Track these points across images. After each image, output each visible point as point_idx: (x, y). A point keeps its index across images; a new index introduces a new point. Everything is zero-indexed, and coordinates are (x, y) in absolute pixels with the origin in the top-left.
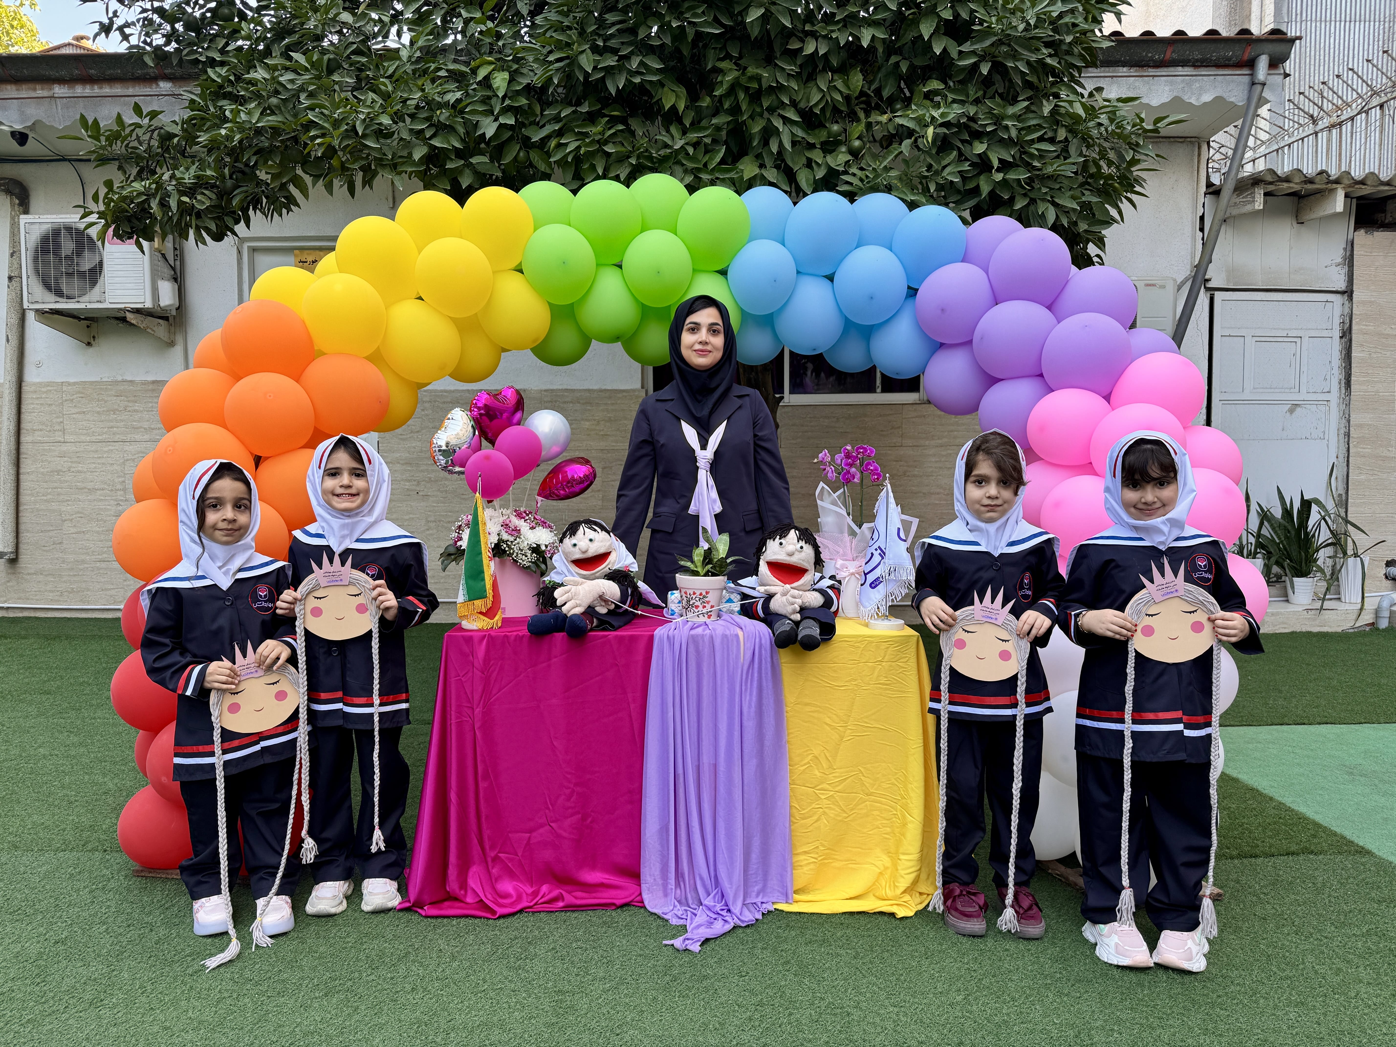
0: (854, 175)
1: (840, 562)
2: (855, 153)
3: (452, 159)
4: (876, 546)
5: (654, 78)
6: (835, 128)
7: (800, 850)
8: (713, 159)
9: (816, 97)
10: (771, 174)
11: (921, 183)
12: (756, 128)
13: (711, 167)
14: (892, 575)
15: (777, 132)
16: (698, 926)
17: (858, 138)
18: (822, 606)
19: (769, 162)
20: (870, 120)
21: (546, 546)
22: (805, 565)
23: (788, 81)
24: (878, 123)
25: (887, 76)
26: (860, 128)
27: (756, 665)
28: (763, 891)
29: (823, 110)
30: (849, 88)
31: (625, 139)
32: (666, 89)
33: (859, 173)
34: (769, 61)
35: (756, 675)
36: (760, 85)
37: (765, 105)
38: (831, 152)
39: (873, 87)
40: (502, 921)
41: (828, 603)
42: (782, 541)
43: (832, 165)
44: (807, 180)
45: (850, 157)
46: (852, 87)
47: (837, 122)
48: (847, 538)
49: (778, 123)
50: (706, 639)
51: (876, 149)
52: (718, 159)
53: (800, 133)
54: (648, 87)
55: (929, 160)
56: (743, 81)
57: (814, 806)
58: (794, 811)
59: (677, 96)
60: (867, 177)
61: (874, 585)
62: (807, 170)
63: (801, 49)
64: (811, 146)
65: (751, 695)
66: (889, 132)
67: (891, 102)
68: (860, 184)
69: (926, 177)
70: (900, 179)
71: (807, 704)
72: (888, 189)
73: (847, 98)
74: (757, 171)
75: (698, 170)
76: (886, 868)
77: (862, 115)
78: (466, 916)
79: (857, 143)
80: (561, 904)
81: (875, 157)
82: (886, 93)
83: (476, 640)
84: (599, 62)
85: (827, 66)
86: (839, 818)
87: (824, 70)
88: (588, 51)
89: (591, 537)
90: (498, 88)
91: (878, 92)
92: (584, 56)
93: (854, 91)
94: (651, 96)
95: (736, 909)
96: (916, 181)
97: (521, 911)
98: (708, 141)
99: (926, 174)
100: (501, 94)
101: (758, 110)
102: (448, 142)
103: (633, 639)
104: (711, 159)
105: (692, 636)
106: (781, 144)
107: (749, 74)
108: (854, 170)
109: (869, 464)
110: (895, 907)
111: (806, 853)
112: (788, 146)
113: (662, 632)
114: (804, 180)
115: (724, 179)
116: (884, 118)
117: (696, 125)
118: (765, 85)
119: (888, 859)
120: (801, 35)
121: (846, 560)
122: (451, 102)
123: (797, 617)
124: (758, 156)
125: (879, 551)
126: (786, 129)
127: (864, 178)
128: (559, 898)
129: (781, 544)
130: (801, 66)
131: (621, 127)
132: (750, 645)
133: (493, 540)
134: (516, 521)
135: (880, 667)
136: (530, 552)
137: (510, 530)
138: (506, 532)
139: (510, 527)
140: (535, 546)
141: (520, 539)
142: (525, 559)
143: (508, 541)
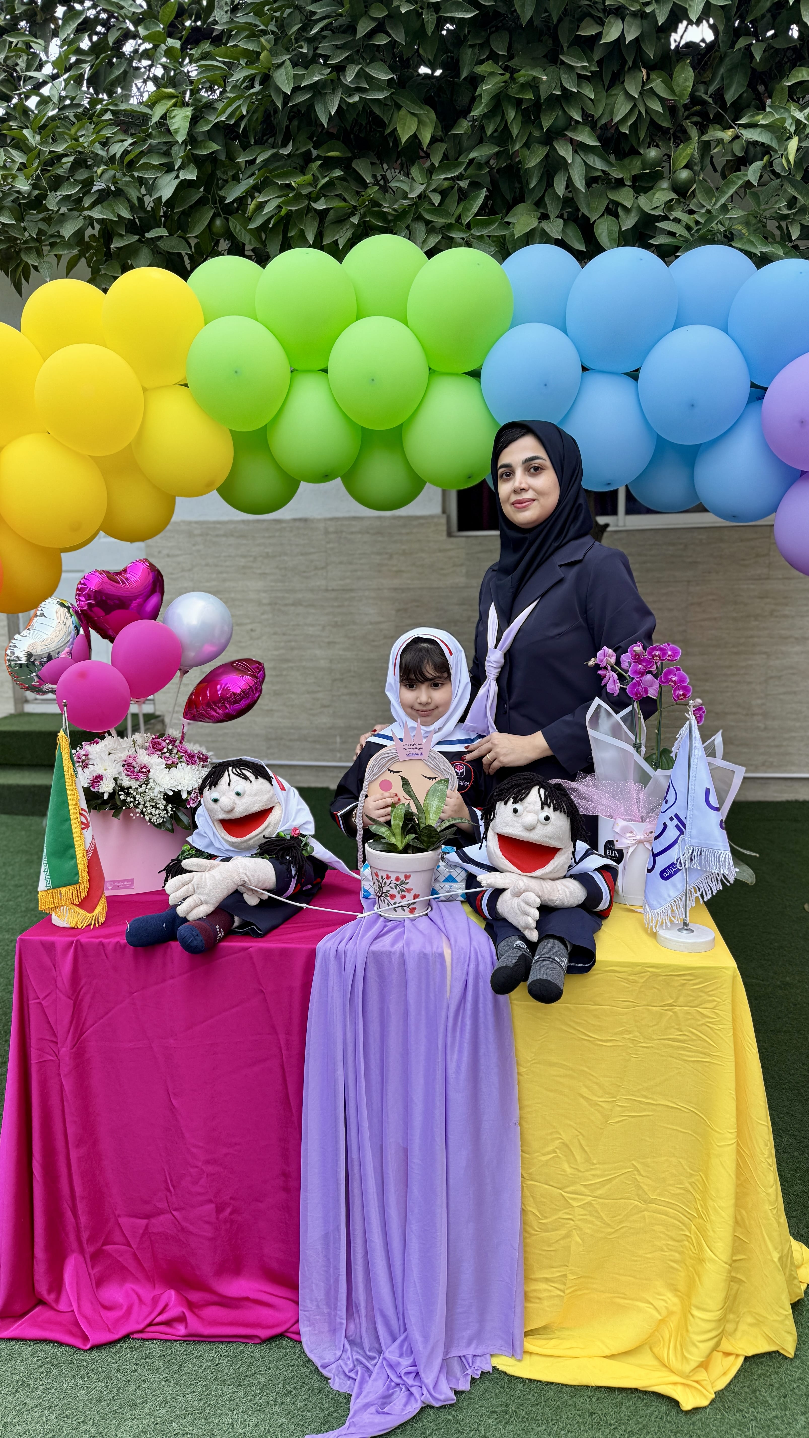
0: (677, 221)
1: (621, 823)
2: (682, 191)
3: (121, 236)
4: (671, 813)
5: (380, 96)
6: (653, 153)
7: (539, 1275)
8: (469, 210)
9: (622, 109)
10: (555, 228)
11: (779, 228)
12: (533, 160)
13: (466, 220)
14: (696, 861)
15: (562, 165)
16: (367, 1406)
17: (686, 167)
18: (582, 906)
19: (553, 210)
20: (705, 138)
21: (189, 793)
22: (554, 844)
23: (578, 85)
24: (720, 142)
25: (732, 70)
26: (689, 151)
27: (469, 1005)
28: (478, 1336)
29: (634, 127)
30: (672, 91)
31: (346, 189)
32: (403, 112)
33: (685, 218)
34: (553, 59)
35: (468, 1022)
36: (538, 96)
37: (546, 124)
38: (646, 190)
39: (712, 89)
40: (95, 1353)
41: (594, 895)
42: (517, 806)
43: (647, 209)
44: (610, 233)
45: (674, 196)
46: (677, 90)
47: (657, 146)
48: (633, 787)
49: (565, 151)
50: (395, 959)
51: (713, 179)
52: (475, 209)
53: (598, 164)
54: (377, 111)
55: (792, 192)
56: (513, 91)
57: (561, 1214)
58: (531, 1218)
59: (420, 122)
60: (697, 223)
61: (667, 874)
62: (608, 219)
63: (599, 35)
64: (620, 183)
65: (460, 1052)
66: (734, 155)
67: (738, 109)
68: (685, 233)
69: (785, 217)
70: (747, 224)
71: (551, 1064)
72: (728, 239)
73: (671, 109)
74: (534, 223)
75: (449, 227)
76: (671, 1313)
77: (694, 133)
78: (49, 1341)
79: (684, 175)
80: (181, 1330)
81: (709, 193)
82: (730, 97)
83: (59, 949)
84: (302, 77)
85: (640, 61)
86: (600, 1235)
87: (635, 67)
88: (288, 63)
89: (239, 789)
90: (177, 131)
91: (719, 96)
92: (282, 70)
93: (681, 96)
94: (382, 124)
95: (429, 1378)
96: (772, 226)
97: (127, 1337)
98: (464, 184)
99: (786, 212)
100: (180, 138)
101: (536, 134)
102: (113, 212)
103: (284, 953)
104: (466, 209)
105: (374, 953)
106: (570, 184)
107: (522, 80)
108: (677, 214)
109: (670, 672)
110: (679, 1388)
111: (547, 1280)
112: (579, 183)
113: (329, 944)
114: (605, 233)
115: (481, 238)
116: (727, 135)
117: (447, 162)
118: (544, 95)
119: (675, 1300)
120: (601, 15)
121: (632, 820)
122: (118, 155)
123: (533, 936)
124: (539, 203)
125: (676, 822)
126: (578, 160)
127: (692, 224)
128: (181, 1319)
129: (515, 811)
130: (600, 63)
131: (338, 173)
132: (460, 974)
133: (106, 787)
134: (144, 758)
135: (671, 1013)
136: (164, 802)
137: (133, 772)
138: (128, 775)
139: (134, 768)
140: (171, 793)
141: (147, 785)
142: (157, 813)
143: (131, 787)
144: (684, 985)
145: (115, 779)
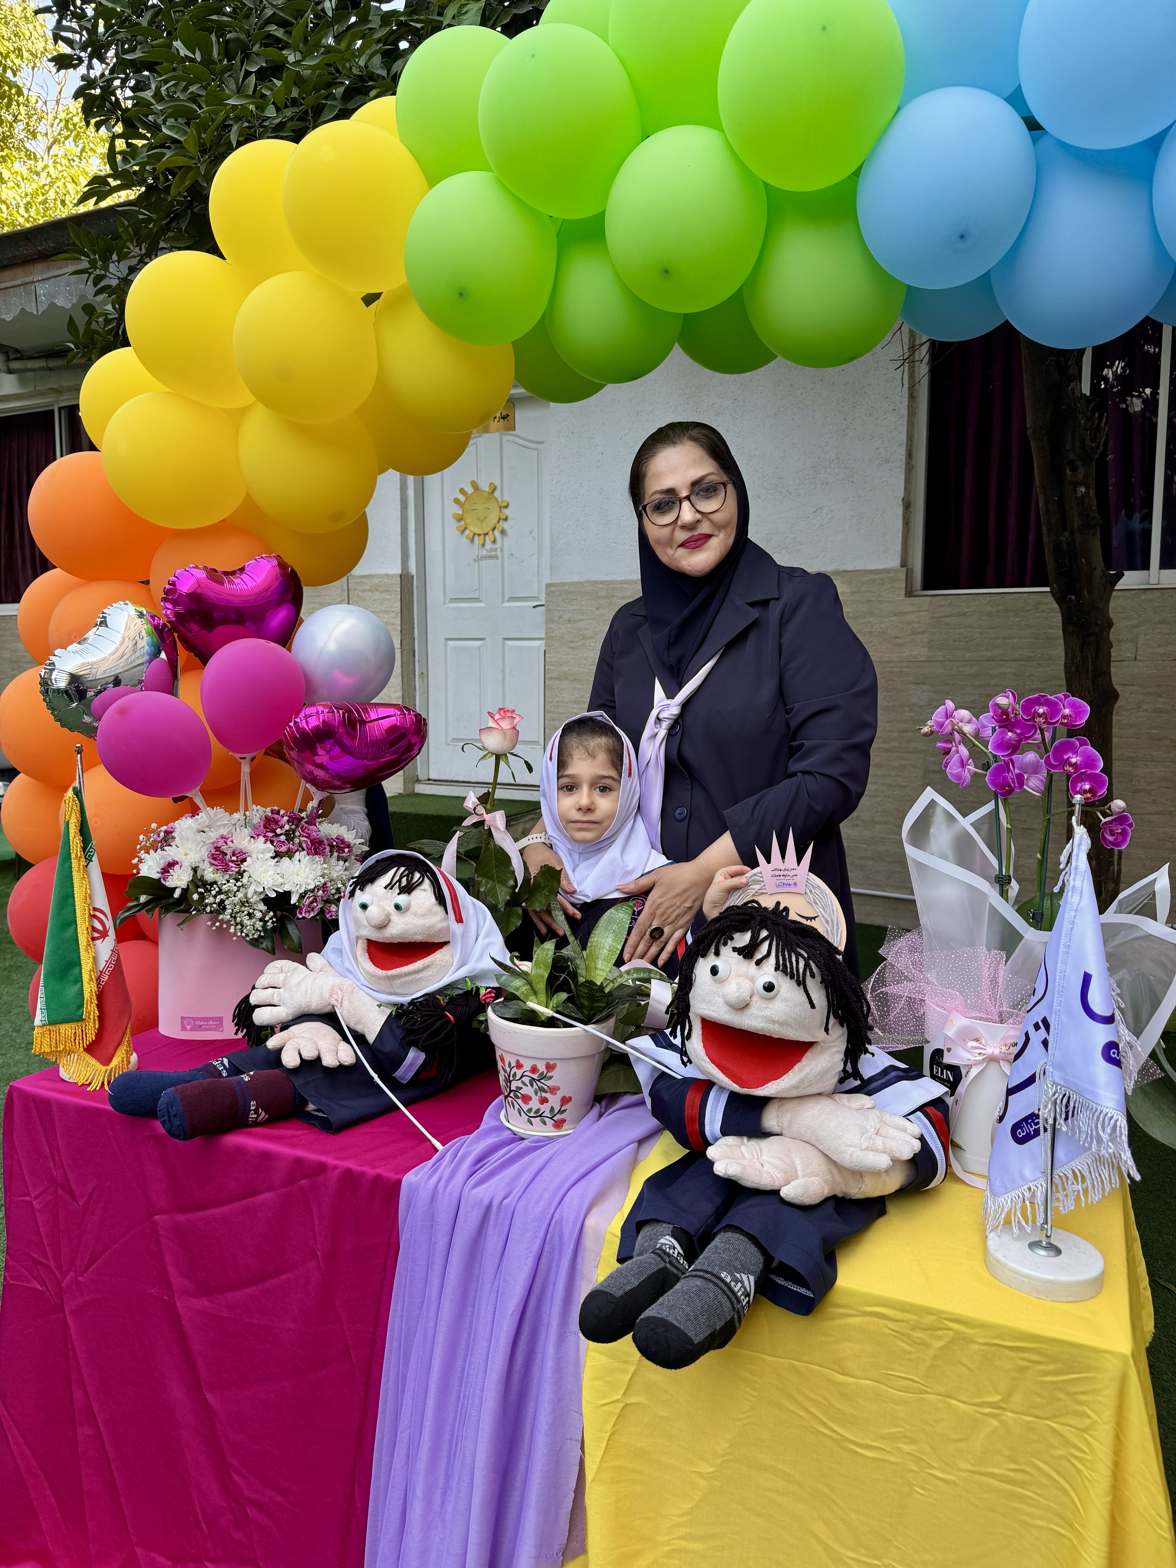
1: (959, 1021)
48: (989, 954)
89: (401, 900)
109: (1065, 747)
121: (980, 1018)
133: (179, 880)
134: (242, 840)
135: (995, 1423)
136: (264, 908)
137: (222, 860)
138: (212, 864)
139: (226, 854)
140: (273, 895)
141: (237, 880)
142: (248, 923)
143: (215, 883)
144: (1023, 1369)
145: (195, 870)
